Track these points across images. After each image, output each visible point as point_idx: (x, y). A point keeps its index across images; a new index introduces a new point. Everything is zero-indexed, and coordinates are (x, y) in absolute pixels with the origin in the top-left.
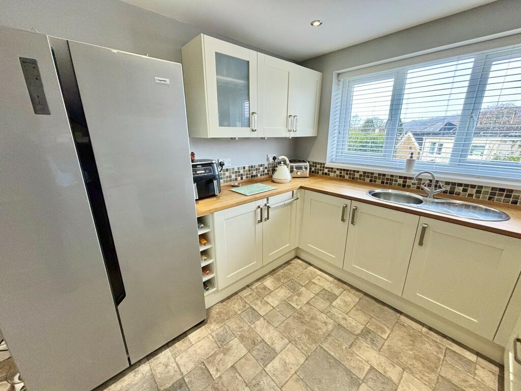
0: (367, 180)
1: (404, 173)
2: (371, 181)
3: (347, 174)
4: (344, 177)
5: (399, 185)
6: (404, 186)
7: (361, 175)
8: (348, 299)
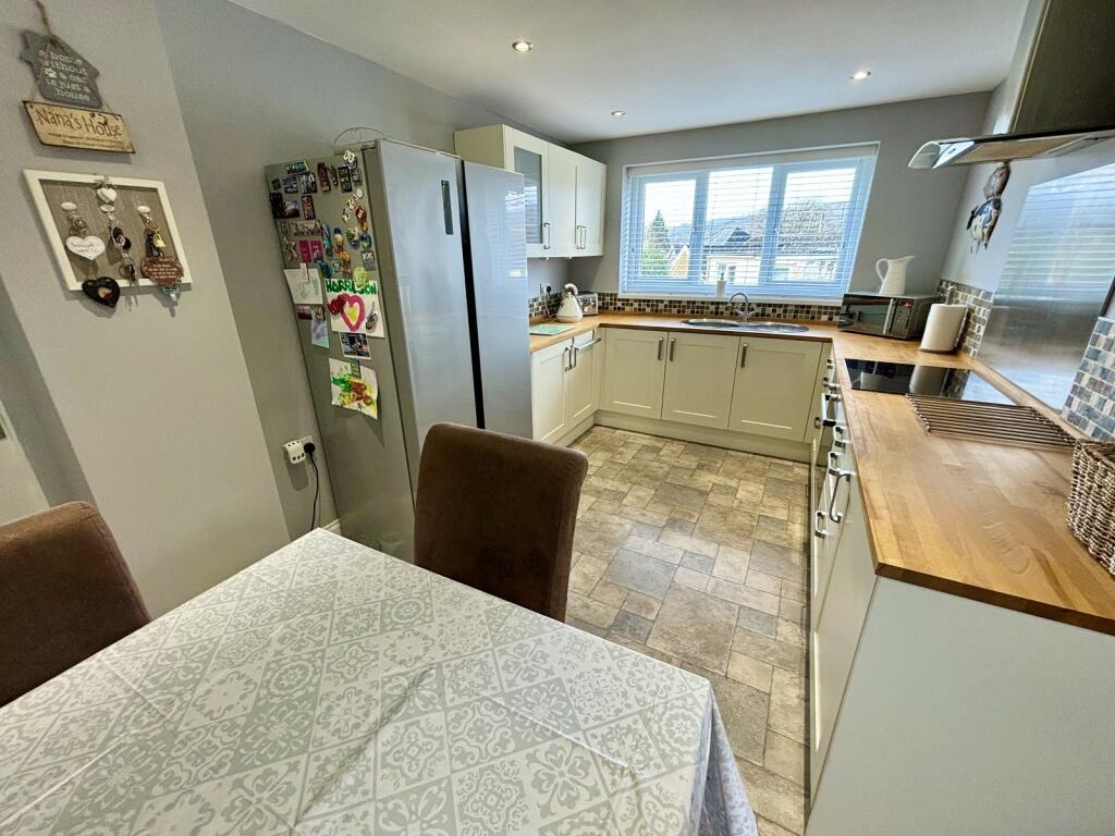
0: (675, 311)
1: (714, 297)
2: (679, 312)
3: (648, 306)
4: (644, 310)
5: (711, 312)
6: (716, 313)
7: (666, 306)
8: (674, 448)
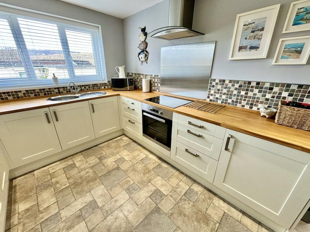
0: (33, 95)
1: (54, 85)
2: (35, 95)
3: (9, 96)
4: (7, 98)
5: (57, 93)
6: (59, 93)
7: (24, 94)
8: (79, 159)
